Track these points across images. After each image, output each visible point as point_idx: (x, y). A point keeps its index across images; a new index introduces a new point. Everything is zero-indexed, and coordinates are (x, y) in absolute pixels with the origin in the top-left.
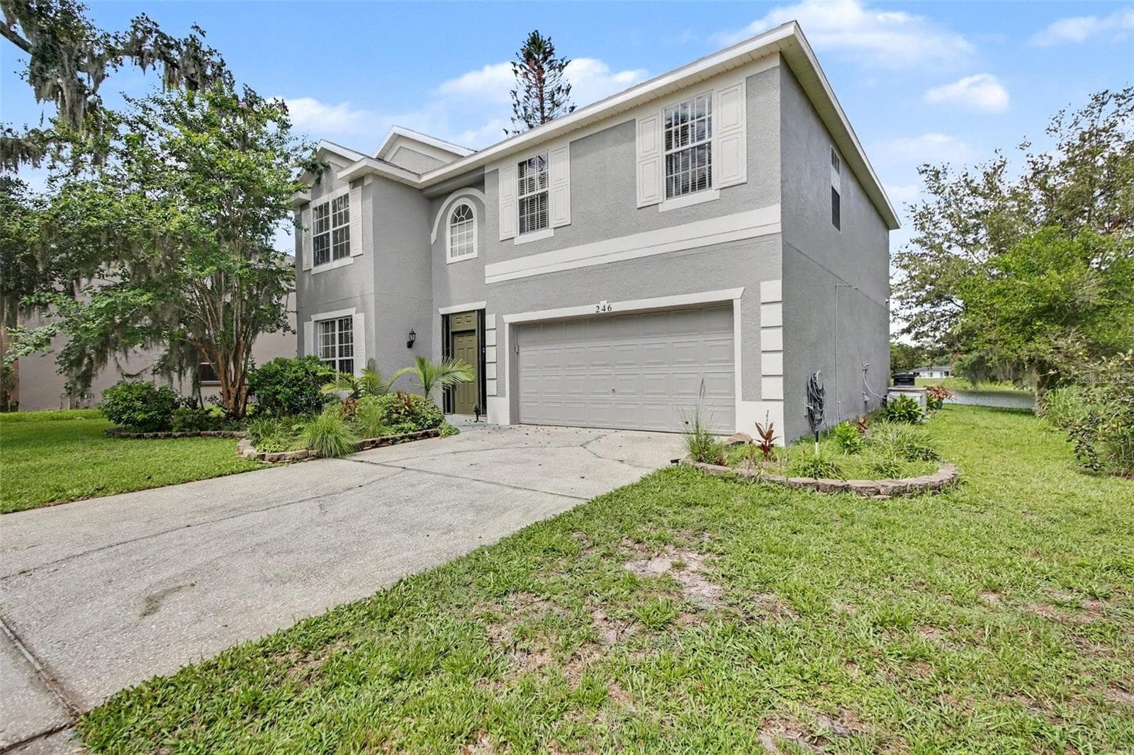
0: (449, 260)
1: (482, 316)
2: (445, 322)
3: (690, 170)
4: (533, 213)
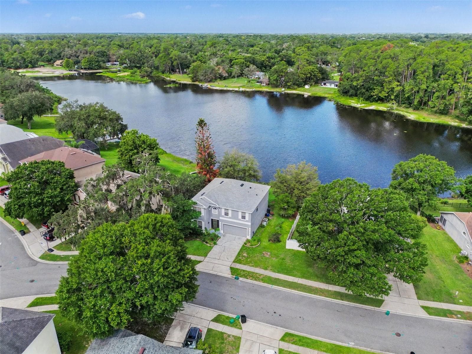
0: (213, 213)
1: (218, 220)
2: (212, 219)
3: (244, 217)
4: (227, 214)
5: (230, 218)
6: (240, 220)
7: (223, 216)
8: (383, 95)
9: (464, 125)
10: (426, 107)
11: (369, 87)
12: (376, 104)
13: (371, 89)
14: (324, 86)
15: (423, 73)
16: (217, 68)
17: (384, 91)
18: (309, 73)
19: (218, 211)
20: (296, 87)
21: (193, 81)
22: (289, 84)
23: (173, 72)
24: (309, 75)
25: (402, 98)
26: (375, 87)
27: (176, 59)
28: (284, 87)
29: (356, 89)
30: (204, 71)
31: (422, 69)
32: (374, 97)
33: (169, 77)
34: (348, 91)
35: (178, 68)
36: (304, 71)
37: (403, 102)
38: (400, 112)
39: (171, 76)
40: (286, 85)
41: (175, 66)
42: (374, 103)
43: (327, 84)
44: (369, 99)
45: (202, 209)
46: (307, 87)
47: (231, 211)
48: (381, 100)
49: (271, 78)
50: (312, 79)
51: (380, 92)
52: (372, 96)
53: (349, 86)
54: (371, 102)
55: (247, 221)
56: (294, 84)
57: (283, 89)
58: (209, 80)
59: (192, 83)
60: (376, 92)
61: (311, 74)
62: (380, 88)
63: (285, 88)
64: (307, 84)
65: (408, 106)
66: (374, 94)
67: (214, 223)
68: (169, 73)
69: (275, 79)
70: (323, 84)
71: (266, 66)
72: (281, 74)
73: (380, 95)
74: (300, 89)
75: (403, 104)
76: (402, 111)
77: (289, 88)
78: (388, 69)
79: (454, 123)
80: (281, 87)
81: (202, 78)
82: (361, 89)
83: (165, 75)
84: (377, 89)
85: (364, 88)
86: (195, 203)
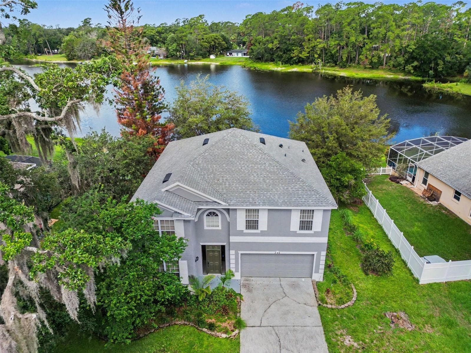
0: (206, 228)
1: (223, 247)
2: (204, 247)
3: (306, 225)
4: (252, 224)
5: (263, 234)
6: (295, 234)
7: (241, 233)
8: (304, 55)
9: (401, 77)
10: (353, 64)
11: (286, 49)
12: (297, 66)
13: (290, 50)
14: (230, 56)
15: (349, 24)
16: (98, 43)
17: (304, 51)
18: (213, 40)
19: (224, 218)
20: (200, 57)
21: (69, 60)
22: (191, 54)
23: (40, 53)
24: (213, 43)
25: (325, 57)
26: (293, 48)
27: (41, 36)
28: (186, 59)
29: (271, 52)
30: (82, 45)
31: (349, 21)
32: (294, 59)
33: (36, 58)
34: (263, 56)
35: (47, 47)
36: (206, 39)
37: (327, 61)
38: (327, 71)
39: (38, 57)
40: (189, 56)
41: (42, 45)
42: (294, 65)
43: (233, 54)
44: (289, 61)
45: (176, 224)
46: (212, 57)
47: (266, 213)
48: (301, 61)
49: (170, 48)
50: (217, 47)
51: (301, 52)
52: (292, 58)
53: (263, 50)
54: (291, 64)
55: (316, 234)
56: (198, 54)
57: (186, 61)
58: (90, 55)
59: (69, 62)
60: (296, 53)
61: (215, 42)
62: (299, 48)
63: (188, 59)
64: (211, 54)
65: (334, 65)
66: (294, 55)
67: (209, 254)
68: (34, 54)
69: (174, 48)
70: (228, 54)
71: (157, 41)
72: (181, 42)
73: (300, 55)
74: (205, 59)
75: (328, 63)
76: (329, 70)
77: (192, 58)
78: (306, 26)
79: (390, 76)
80: (183, 58)
81: (79, 54)
82: (277, 52)
83: (29, 56)
84: (296, 49)
85: (281, 51)
86: (154, 209)
